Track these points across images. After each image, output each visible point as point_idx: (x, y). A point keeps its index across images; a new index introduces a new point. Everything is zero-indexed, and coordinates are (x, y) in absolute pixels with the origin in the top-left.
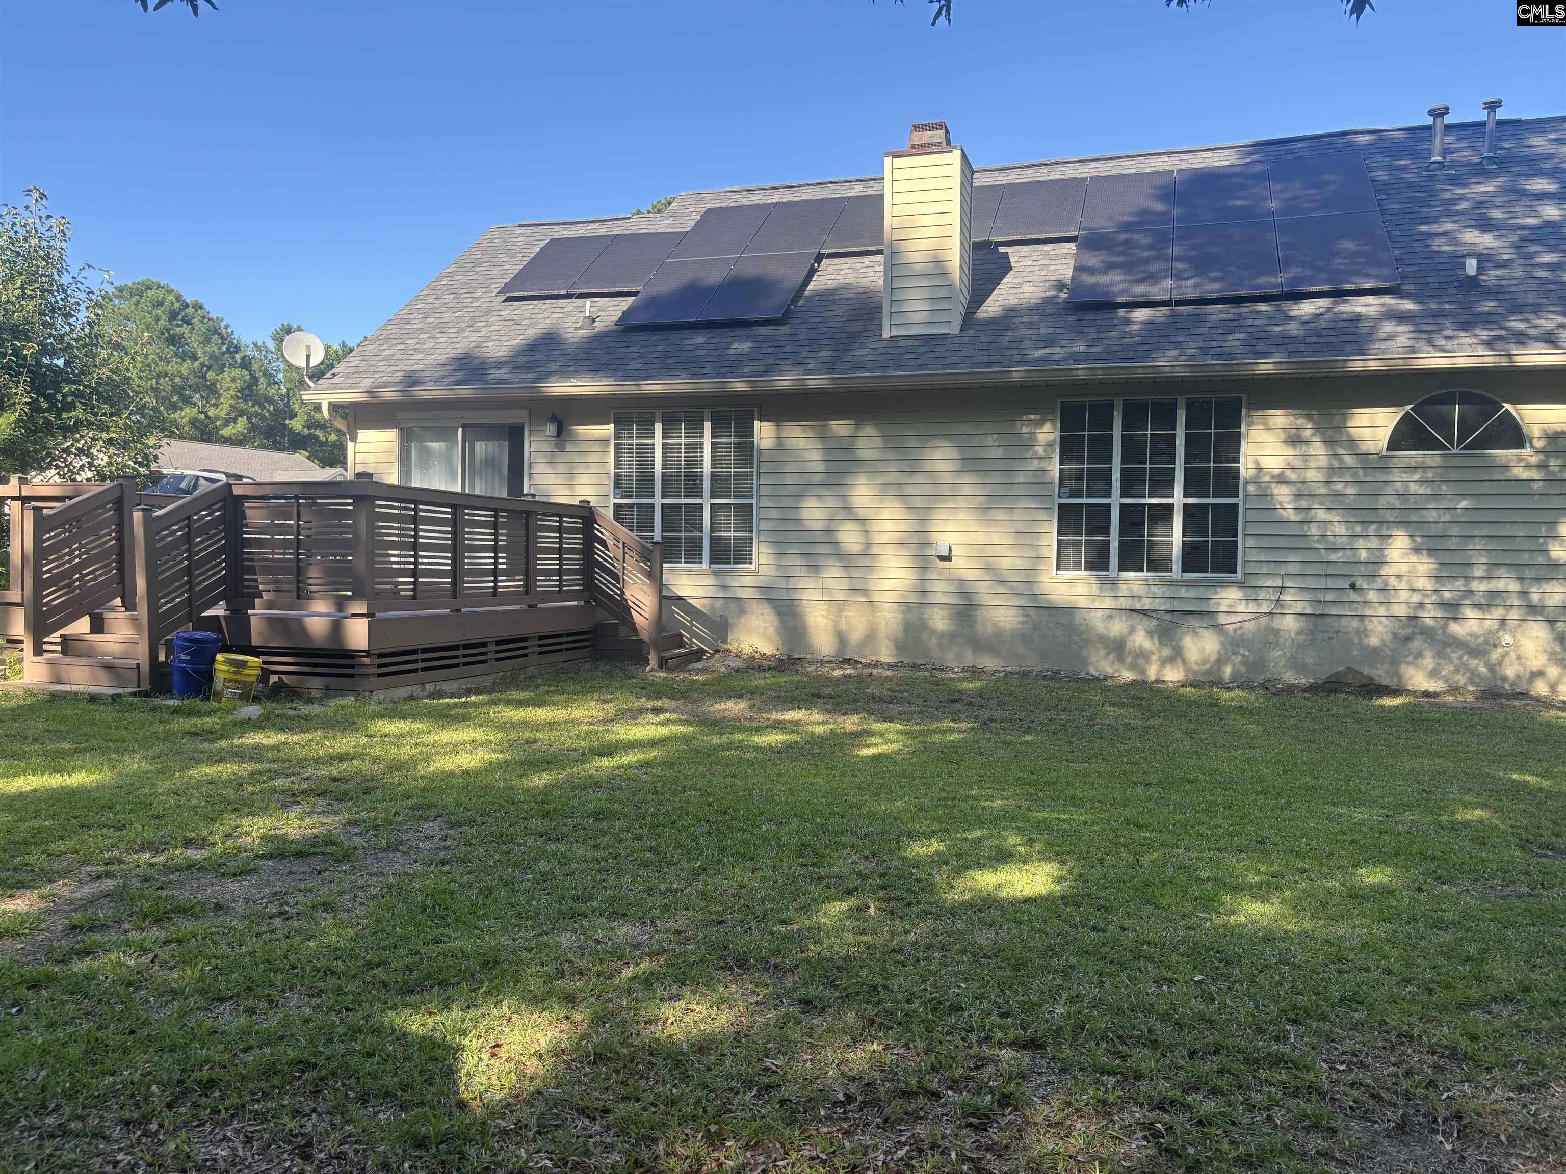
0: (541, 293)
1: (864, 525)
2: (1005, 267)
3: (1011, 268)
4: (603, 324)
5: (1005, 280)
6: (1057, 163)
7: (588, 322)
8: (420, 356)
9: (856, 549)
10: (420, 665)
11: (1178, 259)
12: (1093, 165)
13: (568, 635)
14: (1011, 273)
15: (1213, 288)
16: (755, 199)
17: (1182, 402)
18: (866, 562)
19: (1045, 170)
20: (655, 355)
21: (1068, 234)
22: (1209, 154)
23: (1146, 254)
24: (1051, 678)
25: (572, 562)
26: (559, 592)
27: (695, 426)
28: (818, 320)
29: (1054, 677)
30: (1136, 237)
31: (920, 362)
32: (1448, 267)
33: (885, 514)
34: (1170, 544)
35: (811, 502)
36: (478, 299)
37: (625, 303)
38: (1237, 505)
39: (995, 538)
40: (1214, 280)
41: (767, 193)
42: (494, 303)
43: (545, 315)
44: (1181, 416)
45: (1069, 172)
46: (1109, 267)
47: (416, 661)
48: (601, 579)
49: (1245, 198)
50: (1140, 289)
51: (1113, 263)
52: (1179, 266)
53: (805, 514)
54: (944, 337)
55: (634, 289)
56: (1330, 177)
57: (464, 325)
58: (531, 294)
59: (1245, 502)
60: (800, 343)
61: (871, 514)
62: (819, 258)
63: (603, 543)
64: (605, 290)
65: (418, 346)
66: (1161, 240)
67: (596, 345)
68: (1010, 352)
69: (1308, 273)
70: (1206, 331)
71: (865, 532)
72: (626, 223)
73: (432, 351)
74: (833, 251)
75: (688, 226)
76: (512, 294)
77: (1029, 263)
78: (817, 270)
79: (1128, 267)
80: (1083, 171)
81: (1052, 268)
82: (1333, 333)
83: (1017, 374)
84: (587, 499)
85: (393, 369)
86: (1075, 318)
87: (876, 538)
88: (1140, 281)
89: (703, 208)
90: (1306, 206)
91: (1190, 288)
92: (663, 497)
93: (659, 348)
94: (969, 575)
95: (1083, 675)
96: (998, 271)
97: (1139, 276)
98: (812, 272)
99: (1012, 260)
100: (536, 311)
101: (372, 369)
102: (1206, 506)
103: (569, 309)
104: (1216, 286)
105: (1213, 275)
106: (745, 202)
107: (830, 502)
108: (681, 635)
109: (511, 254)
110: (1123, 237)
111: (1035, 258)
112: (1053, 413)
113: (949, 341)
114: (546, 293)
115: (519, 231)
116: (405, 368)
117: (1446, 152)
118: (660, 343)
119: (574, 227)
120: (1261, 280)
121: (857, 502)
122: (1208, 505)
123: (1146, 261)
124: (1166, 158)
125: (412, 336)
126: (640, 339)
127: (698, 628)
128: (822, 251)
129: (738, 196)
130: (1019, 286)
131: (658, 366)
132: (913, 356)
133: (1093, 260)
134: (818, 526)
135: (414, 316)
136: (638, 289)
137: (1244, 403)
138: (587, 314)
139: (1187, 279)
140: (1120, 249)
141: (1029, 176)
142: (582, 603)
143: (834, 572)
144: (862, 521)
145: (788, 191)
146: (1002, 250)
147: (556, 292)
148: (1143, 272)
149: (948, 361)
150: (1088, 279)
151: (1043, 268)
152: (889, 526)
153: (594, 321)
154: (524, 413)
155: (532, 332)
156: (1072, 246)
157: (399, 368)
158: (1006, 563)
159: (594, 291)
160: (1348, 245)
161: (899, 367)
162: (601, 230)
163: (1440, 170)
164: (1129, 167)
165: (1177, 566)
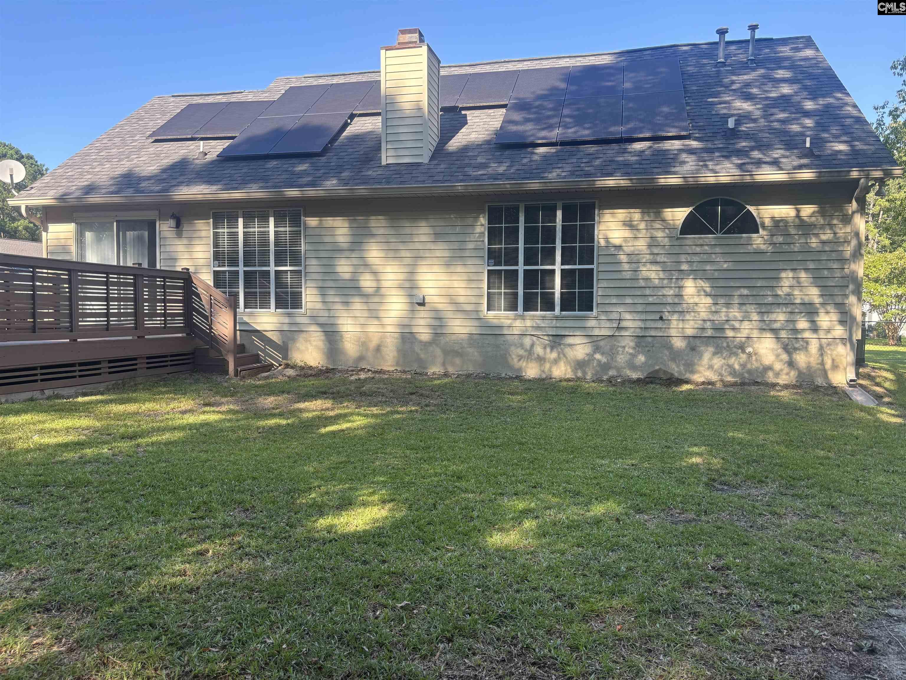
0: (175, 137)
1: (376, 276)
2: (463, 122)
3: (467, 123)
4: (211, 156)
5: (461, 131)
6: (505, 62)
7: (202, 155)
8: (90, 176)
9: (370, 291)
10: (77, 373)
11: (566, 116)
12: (526, 63)
13: (171, 356)
14: (466, 126)
15: (585, 133)
16: (322, 81)
17: (560, 204)
18: (376, 299)
19: (497, 66)
20: (240, 175)
21: (502, 103)
22: (593, 58)
23: (550, 113)
24: (484, 377)
25: (177, 308)
26: (165, 327)
27: (264, 219)
28: (346, 154)
29: (486, 377)
30: (545, 103)
31: (402, 179)
32: (719, 123)
33: (389, 269)
34: (553, 294)
35: (343, 262)
36: (136, 140)
37: (227, 143)
38: (593, 269)
39: (456, 284)
40: (585, 128)
41: (329, 78)
42: (146, 144)
43: (176, 151)
44: (559, 214)
45: (511, 67)
46: (527, 120)
47: (75, 371)
48: (197, 319)
49: (613, 81)
50: (543, 133)
51: (529, 118)
52: (568, 120)
53: (339, 269)
54: (418, 164)
55: (234, 135)
56: (663, 70)
57: (123, 157)
58: (169, 137)
59: (598, 267)
60: (331, 168)
61: (380, 269)
62: (352, 117)
63: (198, 296)
64: (215, 136)
65: (90, 170)
66: (560, 105)
67: (204, 169)
68: (457, 174)
69: (641, 125)
70: (575, 161)
71: (378, 280)
72: (239, 96)
73: (99, 173)
74: (361, 112)
75: (277, 97)
76: (157, 138)
77: (478, 120)
78: (350, 124)
79: (537, 121)
80: (520, 66)
81: (491, 123)
82: (648, 162)
83: (459, 187)
84: (188, 267)
85: (70, 184)
86: (499, 153)
87: (385, 284)
88: (543, 129)
89: (288, 87)
90: (646, 86)
91: (571, 133)
92: (244, 266)
93: (244, 171)
94: (440, 307)
95: (503, 375)
96: (459, 125)
97: (545, 126)
98: (346, 125)
99: (468, 118)
100: (171, 148)
101: (57, 184)
102: (574, 270)
103: (192, 147)
104: (586, 132)
105: (586, 125)
106: (315, 83)
107: (355, 262)
108: (258, 355)
109: (164, 113)
110: (537, 103)
111: (482, 117)
112: (484, 213)
113: (422, 167)
114: (179, 137)
115: (172, 99)
116: (79, 184)
117: (727, 57)
118: (244, 168)
119: (207, 98)
120: (612, 129)
121: (371, 261)
122: (576, 269)
123: (549, 117)
124: (568, 60)
125: (88, 163)
126: (232, 165)
127: (270, 350)
128: (354, 112)
129: (311, 80)
130: (469, 134)
131: (239, 182)
132: (398, 176)
133: (517, 116)
134: (347, 276)
135: (92, 151)
136: (237, 135)
137: (596, 206)
138: (201, 150)
139: (570, 128)
140: (534, 110)
141: (488, 69)
142: (185, 335)
143: (358, 306)
144: (375, 273)
145: (343, 77)
146: (463, 112)
147: (184, 137)
148: (545, 123)
149: (419, 179)
150: (514, 128)
151: (485, 123)
152: (391, 276)
153: (206, 154)
154: (156, 213)
155: (167, 162)
156: (504, 110)
157: (73, 184)
158: (462, 300)
159: (208, 136)
160: (665, 109)
161: (388, 183)
162: (223, 99)
163: (722, 67)
164: (546, 64)
165: (558, 308)
